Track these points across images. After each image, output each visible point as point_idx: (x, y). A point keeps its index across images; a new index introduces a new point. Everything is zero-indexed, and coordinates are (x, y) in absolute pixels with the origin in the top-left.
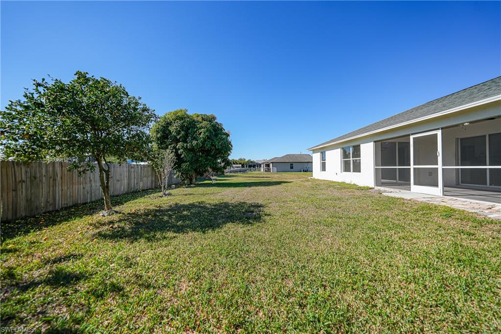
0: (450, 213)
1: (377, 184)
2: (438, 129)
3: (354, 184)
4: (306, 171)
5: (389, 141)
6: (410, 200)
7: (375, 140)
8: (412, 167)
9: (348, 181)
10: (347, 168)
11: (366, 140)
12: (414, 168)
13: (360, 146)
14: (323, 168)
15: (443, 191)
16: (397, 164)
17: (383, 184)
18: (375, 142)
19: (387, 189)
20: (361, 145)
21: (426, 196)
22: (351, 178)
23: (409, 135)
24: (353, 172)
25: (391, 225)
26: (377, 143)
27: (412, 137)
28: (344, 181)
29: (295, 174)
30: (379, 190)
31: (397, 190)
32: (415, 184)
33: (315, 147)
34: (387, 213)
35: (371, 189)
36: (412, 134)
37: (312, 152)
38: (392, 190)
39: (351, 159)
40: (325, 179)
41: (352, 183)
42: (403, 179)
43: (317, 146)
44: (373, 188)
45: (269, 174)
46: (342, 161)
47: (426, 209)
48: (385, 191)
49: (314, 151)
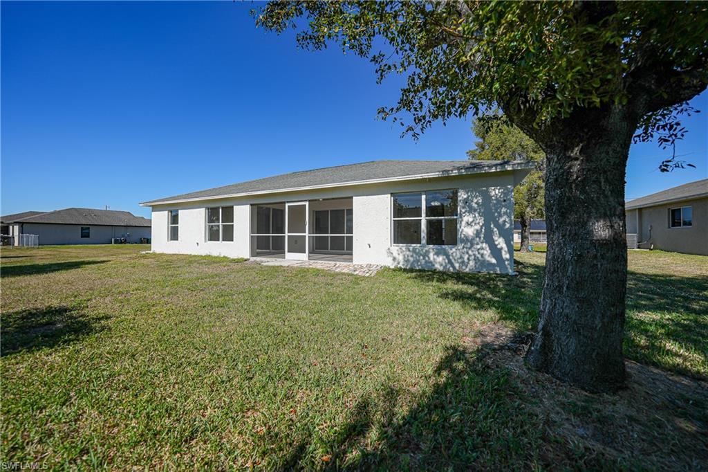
0: (317, 272)
1: (253, 254)
2: (306, 201)
3: (224, 257)
4: (121, 243)
5: (266, 206)
6: (288, 267)
7: (252, 203)
8: (287, 234)
9: (215, 254)
10: (213, 236)
11: (241, 201)
12: (288, 236)
13: (233, 207)
14: (174, 235)
15: (309, 256)
16: (271, 232)
17: (258, 255)
18: (251, 205)
19: (263, 259)
20: (235, 207)
21: (298, 262)
22: (220, 249)
23: (284, 203)
24: (223, 240)
25: (283, 291)
26: (254, 207)
27: (287, 205)
28: (209, 254)
29: (95, 249)
30: (255, 261)
31: (274, 260)
32: (288, 252)
33: (158, 201)
34: (274, 281)
35: (246, 260)
36: (288, 202)
37: (151, 208)
38: (269, 259)
39: (221, 223)
40: (177, 253)
41: (222, 256)
42: (276, 248)
43: (163, 200)
44: (248, 260)
45: (10, 251)
46: (207, 227)
47: (302, 272)
48: (262, 262)
49: (156, 208)
